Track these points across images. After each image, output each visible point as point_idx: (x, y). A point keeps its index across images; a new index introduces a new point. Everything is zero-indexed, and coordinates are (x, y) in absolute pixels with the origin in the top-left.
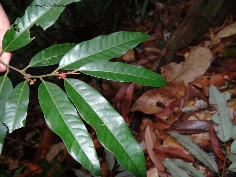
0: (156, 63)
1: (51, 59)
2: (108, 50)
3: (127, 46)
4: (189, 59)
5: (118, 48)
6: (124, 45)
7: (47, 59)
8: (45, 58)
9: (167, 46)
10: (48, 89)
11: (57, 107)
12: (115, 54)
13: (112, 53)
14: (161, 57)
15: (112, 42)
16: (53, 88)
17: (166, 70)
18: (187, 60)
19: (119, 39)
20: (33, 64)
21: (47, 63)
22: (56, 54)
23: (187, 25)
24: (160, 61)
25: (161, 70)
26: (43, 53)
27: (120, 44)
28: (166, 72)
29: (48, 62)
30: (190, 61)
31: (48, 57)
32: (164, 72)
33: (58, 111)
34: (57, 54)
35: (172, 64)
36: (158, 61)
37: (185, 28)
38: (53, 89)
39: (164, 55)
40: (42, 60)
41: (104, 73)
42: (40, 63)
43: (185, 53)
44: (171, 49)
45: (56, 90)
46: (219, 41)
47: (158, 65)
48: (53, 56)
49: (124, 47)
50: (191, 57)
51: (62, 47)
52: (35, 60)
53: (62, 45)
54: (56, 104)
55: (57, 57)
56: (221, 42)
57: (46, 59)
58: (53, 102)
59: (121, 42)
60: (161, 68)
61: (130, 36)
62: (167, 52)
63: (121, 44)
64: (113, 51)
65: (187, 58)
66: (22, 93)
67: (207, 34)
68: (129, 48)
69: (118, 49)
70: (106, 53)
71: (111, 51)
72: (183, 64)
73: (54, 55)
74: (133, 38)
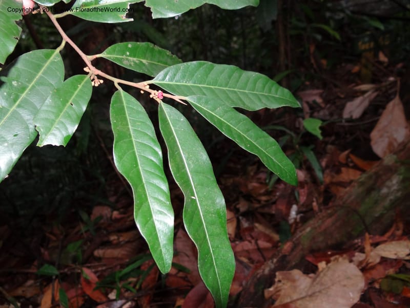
0: (271, 261)
1: (137, 62)
2: (235, 92)
3: (264, 100)
4: (325, 275)
5: (251, 96)
6: (261, 97)
7: (131, 59)
8: (130, 56)
9: (294, 239)
10: (125, 104)
11: (133, 139)
12: (244, 104)
13: (241, 100)
14: (281, 255)
15: (246, 84)
16: (135, 108)
17: (283, 279)
18: (322, 275)
19: (257, 85)
20: (109, 56)
21: (130, 65)
22: (147, 60)
23: (333, 218)
24: (278, 261)
25: (275, 276)
26: (130, 46)
27: (255, 92)
28: (283, 282)
29: (132, 63)
30: (326, 279)
31: (134, 57)
32: (280, 281)
33: (133, 146)
34: (149, 59)
35: (297, 273)
36: (275, 260)
37: (329, 222)
38: (133, 109)
39: (287, 254)
40: (124, 57)
41: (221, 122)
42: (120, 60)
43: (320, 261)
44: (301, 247)
45: (138, 112)
46: (378, 260)
47: (273, 266)
48: (142, 59)
49: (260, 100)
50: (329, 273)
51: (160, 52)
52: (114, 51)
53: (160, 49)
54: (133, 133)
55: (147, 64)
56: (380, 263)
57: (129, 58)
58: (129, 129)
59: (257, 91)
60: (277, 274)
61: (273, 89)
62: (293, 250)
63: (257, 93)
64: (242, 97)
65: (322, 271)
66: (78, 92)
67: (360, 240)
68: (266, 105)
69: (250, 99)
70: (231, 96)
71: (239, 97)
72: (314, 280)
73: (144, 59)
74: (276, 94)
